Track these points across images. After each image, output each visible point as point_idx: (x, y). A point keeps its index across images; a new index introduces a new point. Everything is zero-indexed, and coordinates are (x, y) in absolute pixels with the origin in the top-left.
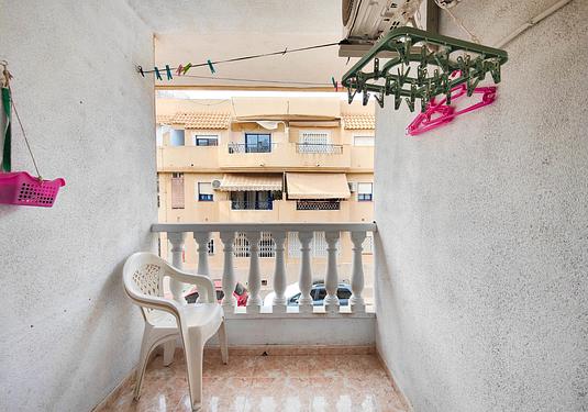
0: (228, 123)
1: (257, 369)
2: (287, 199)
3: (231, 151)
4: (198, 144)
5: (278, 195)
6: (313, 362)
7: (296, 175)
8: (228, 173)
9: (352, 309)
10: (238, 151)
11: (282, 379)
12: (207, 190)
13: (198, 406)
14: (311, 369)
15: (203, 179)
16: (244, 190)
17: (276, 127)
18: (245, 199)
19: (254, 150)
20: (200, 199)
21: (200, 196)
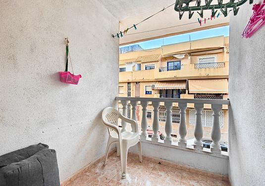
0: (159, 58)
1: (154, 169)
2: (189, 93)
3: (160, 71)
4: (146, 69)
5: (184, 92)
6: (185, 174)
7: (194, 81)
8: (159, 81)
9: (211, 151)
10: (163, 71)
11: (165, 177)
12: (149, 89)
13: (124, 175)
14: (182, 177)
15: (147, 84)
16: (166, 89)
17: (184, 57)
18: (167, 93)
19: (171, 70)
20: (146, 93)
21: (146, 92)
